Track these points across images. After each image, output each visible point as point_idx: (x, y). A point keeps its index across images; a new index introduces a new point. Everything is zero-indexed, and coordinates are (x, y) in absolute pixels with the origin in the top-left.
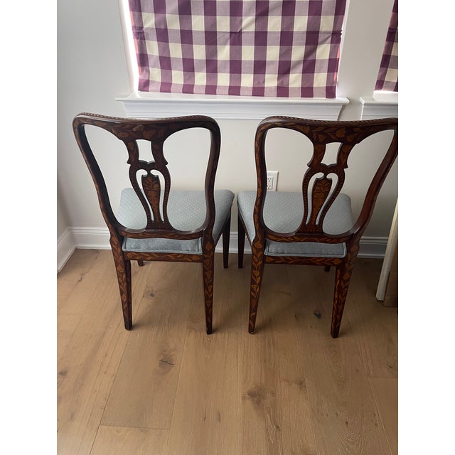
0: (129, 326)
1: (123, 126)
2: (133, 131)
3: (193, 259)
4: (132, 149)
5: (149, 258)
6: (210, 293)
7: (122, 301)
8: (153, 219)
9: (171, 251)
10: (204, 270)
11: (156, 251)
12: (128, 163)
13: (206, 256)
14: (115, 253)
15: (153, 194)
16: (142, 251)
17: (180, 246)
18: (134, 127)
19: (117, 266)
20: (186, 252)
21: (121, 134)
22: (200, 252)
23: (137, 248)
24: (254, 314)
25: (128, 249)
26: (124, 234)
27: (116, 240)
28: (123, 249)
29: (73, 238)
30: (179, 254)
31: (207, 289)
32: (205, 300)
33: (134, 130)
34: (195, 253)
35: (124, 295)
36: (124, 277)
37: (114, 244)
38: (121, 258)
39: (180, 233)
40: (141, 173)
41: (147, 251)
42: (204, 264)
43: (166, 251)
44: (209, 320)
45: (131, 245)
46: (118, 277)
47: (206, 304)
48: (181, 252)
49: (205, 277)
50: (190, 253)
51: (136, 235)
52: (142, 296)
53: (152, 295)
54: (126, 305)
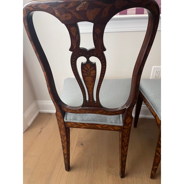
0: (68, 168)
1: (66, 5)
2: (76, 11)
3: (115, 129)
4: (74, 34)
5: (83, 127)
6: (125, 152)
7: (64, 153)
8: (87, 99)
9: (99, 123)
10: (123, 137)
11: (88, 122)
12: (70, 50)
13: (125, 127)
14: (60, 123)
15: (89, 79)
16: (78, 121)
17: (106, 119)
18: (78, 5)
19: (60, 131)
20: (110, 124)
21: (64, 15)
22: (121, 124)
23: (74, 120)
24: (156, 167)
25: (68, 120)
26: (65, 110)
27: (60, 114)
28: (65, 120)
29: (38, 107)
30: (105, 125)
31: (124, 150)
32: (122, 157)
33: (78, 9)
34: (117, 125)
35: (65, 150)
36: (65, 138)
37: (59, 116)
38: (63, 126)
39: (107, 110)
40: (81, 60)
41: (82, 122)
42: (123, 132)
43: (96, 123)
44: (123, 169)
45: (70, 117)
46: (61, 138)
47: (122, 159)
48: (106, 123)
49: (123, 141)
50: (114, 124)
51: (75, 111)
52: (75, 145)
53: (82, 144)
54: (66, 156)
